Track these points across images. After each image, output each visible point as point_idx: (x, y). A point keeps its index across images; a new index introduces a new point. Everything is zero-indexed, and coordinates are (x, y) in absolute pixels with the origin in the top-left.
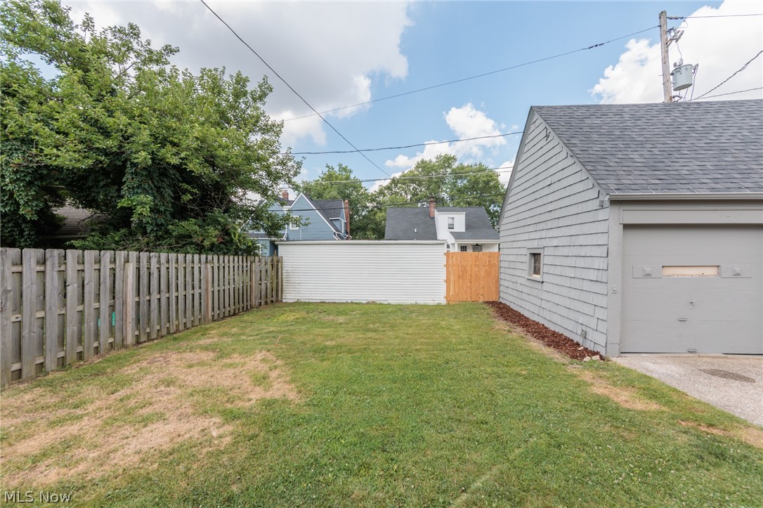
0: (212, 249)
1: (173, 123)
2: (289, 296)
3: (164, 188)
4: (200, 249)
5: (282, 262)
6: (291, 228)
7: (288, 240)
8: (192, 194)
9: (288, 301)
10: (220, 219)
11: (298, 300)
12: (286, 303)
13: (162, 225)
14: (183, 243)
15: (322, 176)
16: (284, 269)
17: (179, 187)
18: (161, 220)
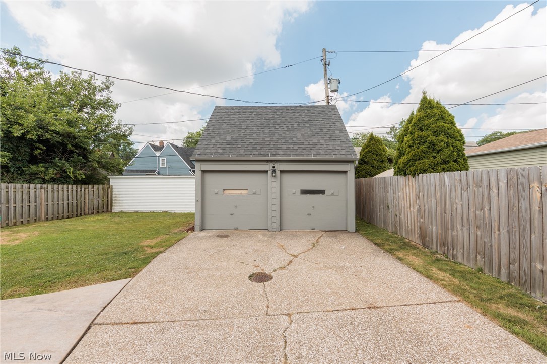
0: (53, 181)
1: (21, 113)
2: (116, 209)
3: (21, 147)
4: (44, 181)
5: (112, 189)
6: (161, 166)
7: (159, 174)
8: (42, 149)
9: (116, 211)
10: (58, 164)
11: (122, 211)
12: (114, 213)
13: (20, 167)
14: (32, 178)
15: (202, 129)
16: (114, 192)
17: (34, 146)
18: (19, 164)
